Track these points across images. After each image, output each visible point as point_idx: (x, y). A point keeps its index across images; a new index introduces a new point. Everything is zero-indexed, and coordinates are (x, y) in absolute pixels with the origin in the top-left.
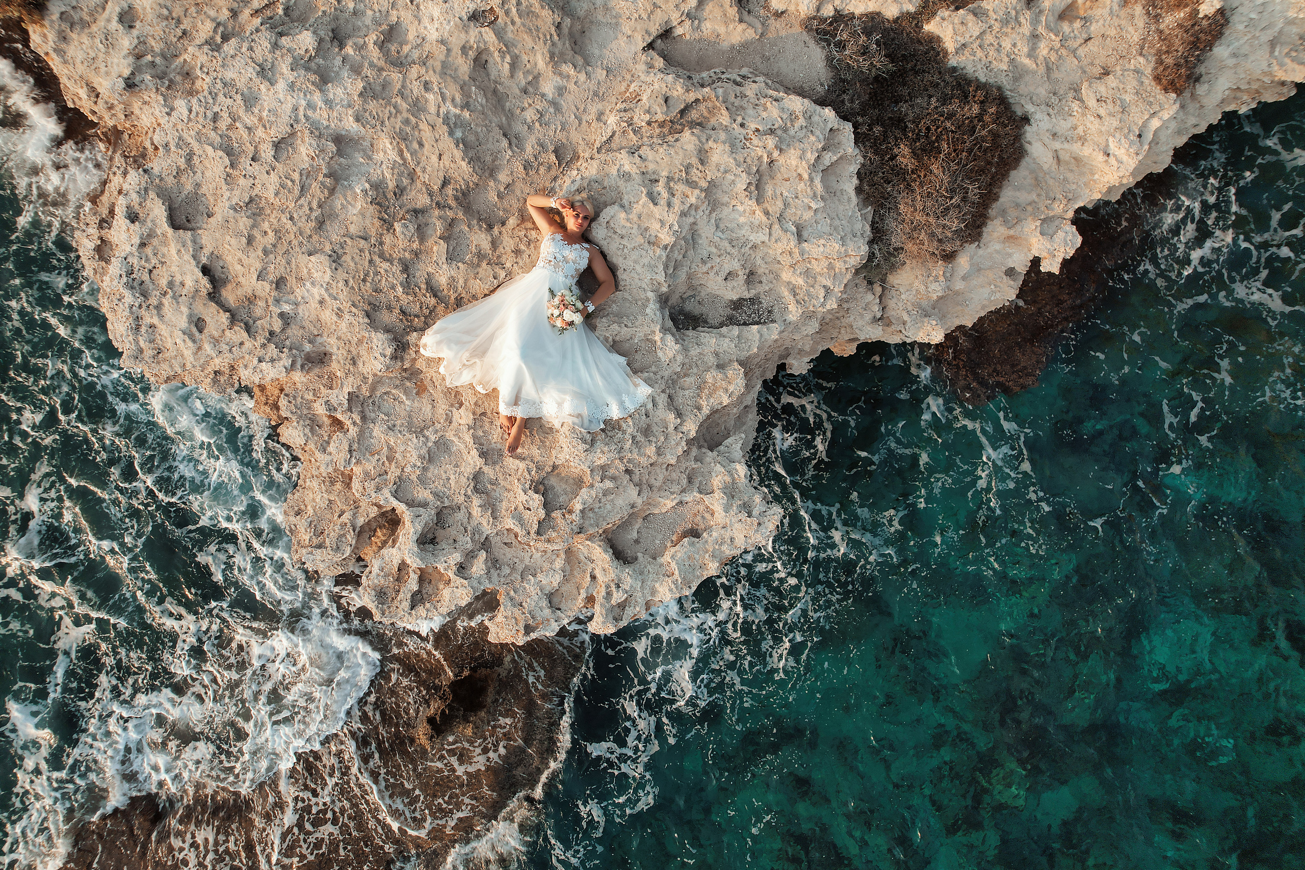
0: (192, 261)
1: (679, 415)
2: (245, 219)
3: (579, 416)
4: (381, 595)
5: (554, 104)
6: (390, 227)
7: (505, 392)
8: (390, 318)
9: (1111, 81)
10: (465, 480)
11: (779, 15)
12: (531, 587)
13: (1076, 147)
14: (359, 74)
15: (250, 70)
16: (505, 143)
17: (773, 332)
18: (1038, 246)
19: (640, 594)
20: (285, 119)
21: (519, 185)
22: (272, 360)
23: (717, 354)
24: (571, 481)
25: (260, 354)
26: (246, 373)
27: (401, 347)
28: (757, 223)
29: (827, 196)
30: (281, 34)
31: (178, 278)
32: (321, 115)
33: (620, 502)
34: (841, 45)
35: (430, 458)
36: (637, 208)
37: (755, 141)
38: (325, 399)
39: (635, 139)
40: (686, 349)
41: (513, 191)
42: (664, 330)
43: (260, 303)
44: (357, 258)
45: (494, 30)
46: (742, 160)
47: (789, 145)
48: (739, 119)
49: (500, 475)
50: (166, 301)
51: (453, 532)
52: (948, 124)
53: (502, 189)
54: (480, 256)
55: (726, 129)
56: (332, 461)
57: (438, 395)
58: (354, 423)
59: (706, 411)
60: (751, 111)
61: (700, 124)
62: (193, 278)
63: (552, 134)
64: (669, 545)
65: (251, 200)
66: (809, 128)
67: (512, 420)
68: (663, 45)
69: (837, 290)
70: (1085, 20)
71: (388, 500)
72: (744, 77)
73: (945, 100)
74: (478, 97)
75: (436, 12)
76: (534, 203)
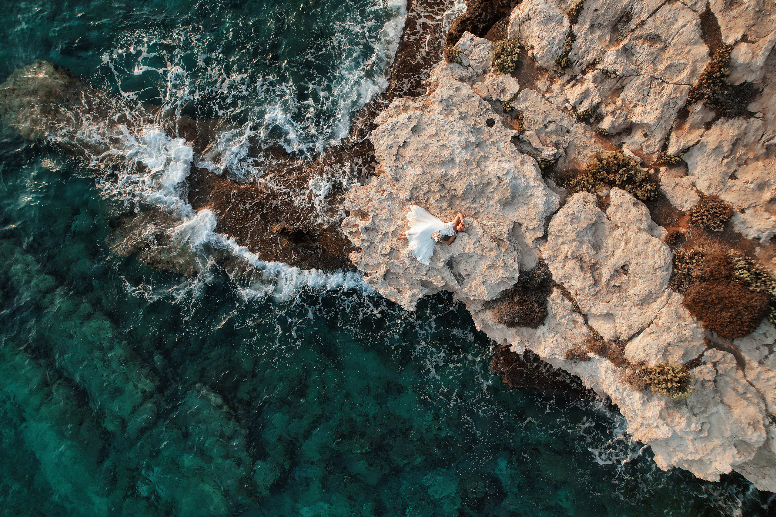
0: (406, 138)
1: (426, 274)
2: (422, 146)
3: (414, 251)
4: (347, 224)
6: (437, 182)
7: (411, 231)
8: (415, 194)
9: (563, 341)
10: (385, 231)
11: (539, 250)
12: (367, 258)
13: (543, 340)
14: (471, 156)
15: (459, 129)
16: (472, 199)
17: (458, 287)
18: (515, 343)
19: (378, 286)
20: (451, 144)
21: (463, 208)
22: (391, 170)
23: (445, 276)
24: (398, 256)
25: (391, 166)
26: (384, 164)
27: (410, 200)
28: (482, 270)
29: (497, 284)
30: (472, 132)
31: (400, 136)
32: (457, 152)
33: (398, 270)
34: (539, 269)
35: (386, 219)
36: (470, 241)
37: (501, 261)
38: (388, 187)
39: (488, 231)
40: (443, 268)
41: (461, 207)
42: (445, 261)
43: (403, 159)
44: (426, 178)
45: (498, 183)
46: (495, 260)
47: (504, 269)
48: (505, 254)
49: (391, 239)
50: (392, 136)
51: (371, 233)
52: (530, 305)
53: (460, 204)
54: (441, 208)
55: (501, 252)
56: (374, 195)
57: (402, 214)
58: (385, 197)
59: (430, 280)
60: (508, 256)
61: (499, 245)
62: (401, 140)
63: (480, 210)
64: (393, 287)
65: (427, 145)
66: (511, 272)
67: (405, 235)
68: (517, 225)
69: (476, 298)
70: (575, 327)
71: (371, 214)
72: (518, 249)
73: (537, 302)
74: (480, 187)
75: (496, 167)
76: (460, 215)
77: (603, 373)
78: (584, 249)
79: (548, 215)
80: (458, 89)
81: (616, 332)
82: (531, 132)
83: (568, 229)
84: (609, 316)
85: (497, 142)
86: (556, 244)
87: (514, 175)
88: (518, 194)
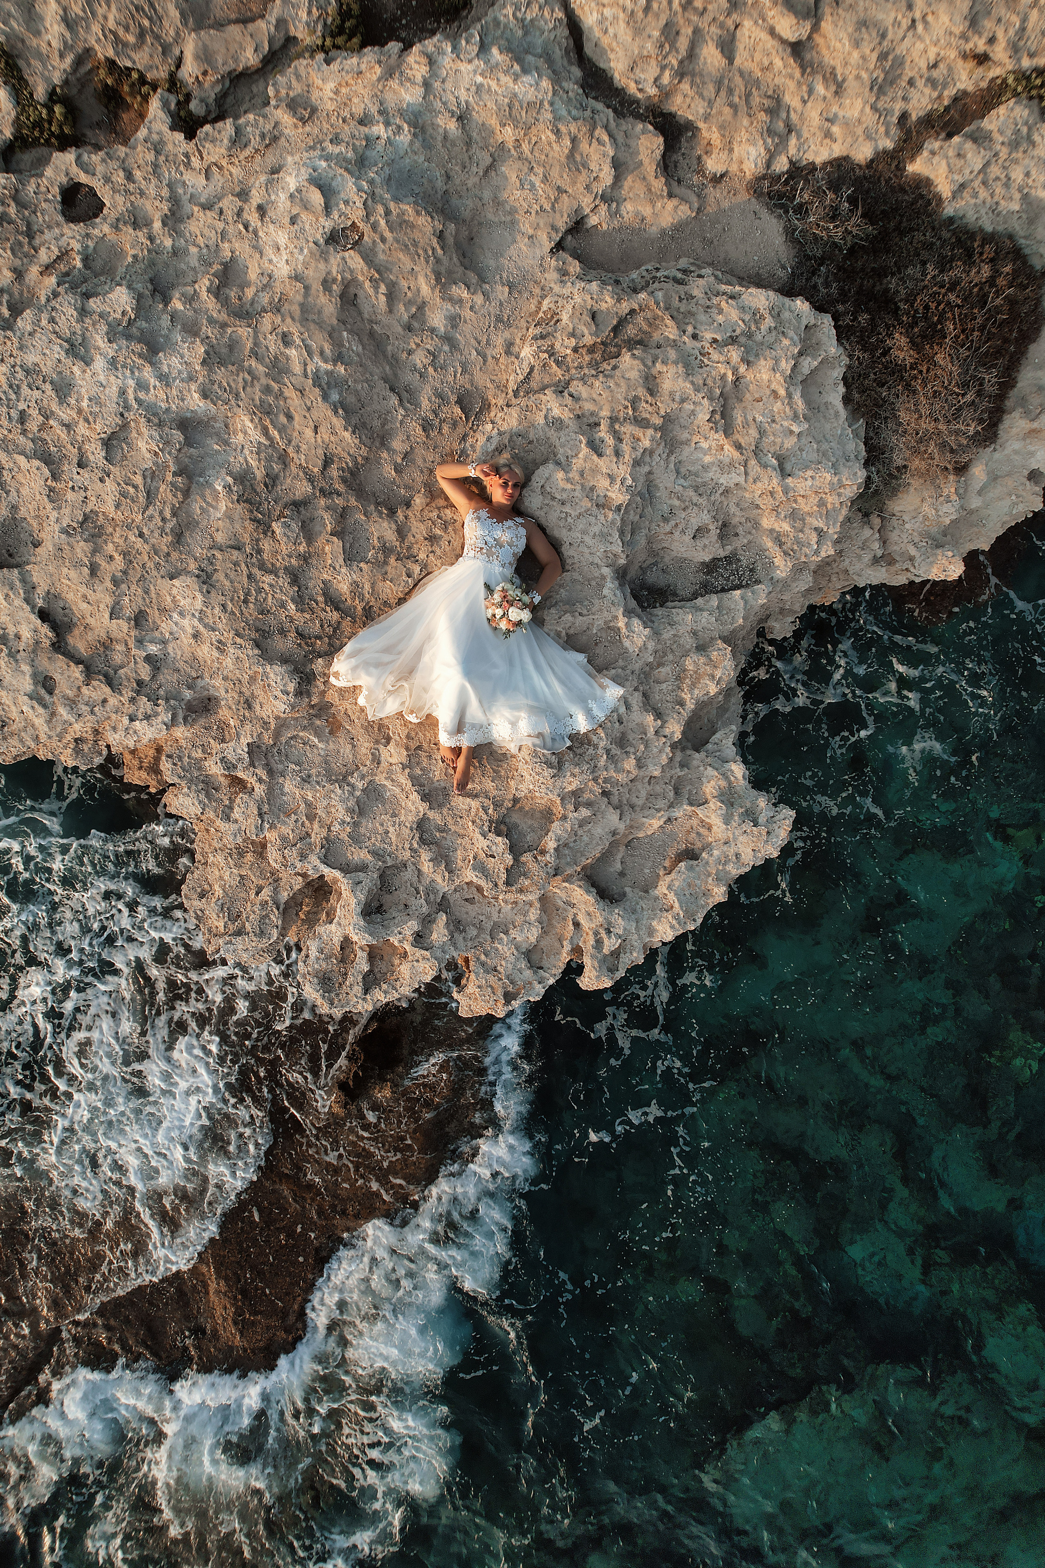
0: (25, 606)
1: (659, 715)
2: (82, 543)
3: (540, 735)
4: (326, 982)
5: (448, 339)
6: (267, 530)
7: (445, 717)
8: (287, 644)
10: (408, 831)
11: (718, 179)
12: (504, 947)
14: (196, 334)
15: (57, 348)
16: (394, 400)
17: (760, 596)
19: (636, 937)
20: (112, 407)
21: (420, 451)
22: (147, 717)
23: (695, 633)
24: (538, 815)
25: (130, 711)
26: (117, 736)
27: (305, 678)
28: (727, 461)
29: (810, 414)
30: (87, 296)
31: (11, 630)
32: (157, 395)
33: (598, 831)
34: (802, 210)
35: (360, 810)
36: (578, 463)
37: (715, 356)
38: (220, 756)
39: (559, 372)
40: (656, 633)
41: (413, 461)
42: (628, 613)
43: (118, 647)
44: (232, 575)
45: (360, 253)
46: (701, 382)
47: (757, 355)
48: (690, 329)
49: (449, 819)
51: (402, 895)
52: (952, 297)
53: (399, 461)
54: (386, 550)
55: (674, 344)
56: (239, 829)
57: (357, 731)
58: (260, 780)
59: (690, 705)
60: (702, 317)
61: (640, 342)
62: (29, 627)
63: (454, 379)
64: (661, 873)
65: (86, 518)
66: (779, 329)
67: (457, 751)
68: (576, 241)
69: (833, 531)
71: (315, 866)
72: (687, 271)
73: (944, 265)
74: (353, 346)
75: (282, 238)
76: (445, 474)
79: (577, 72)
82: (190, 47)
85: (175, 201)
86: (719, 84)
87: (341, 161)
88: (440, 184)
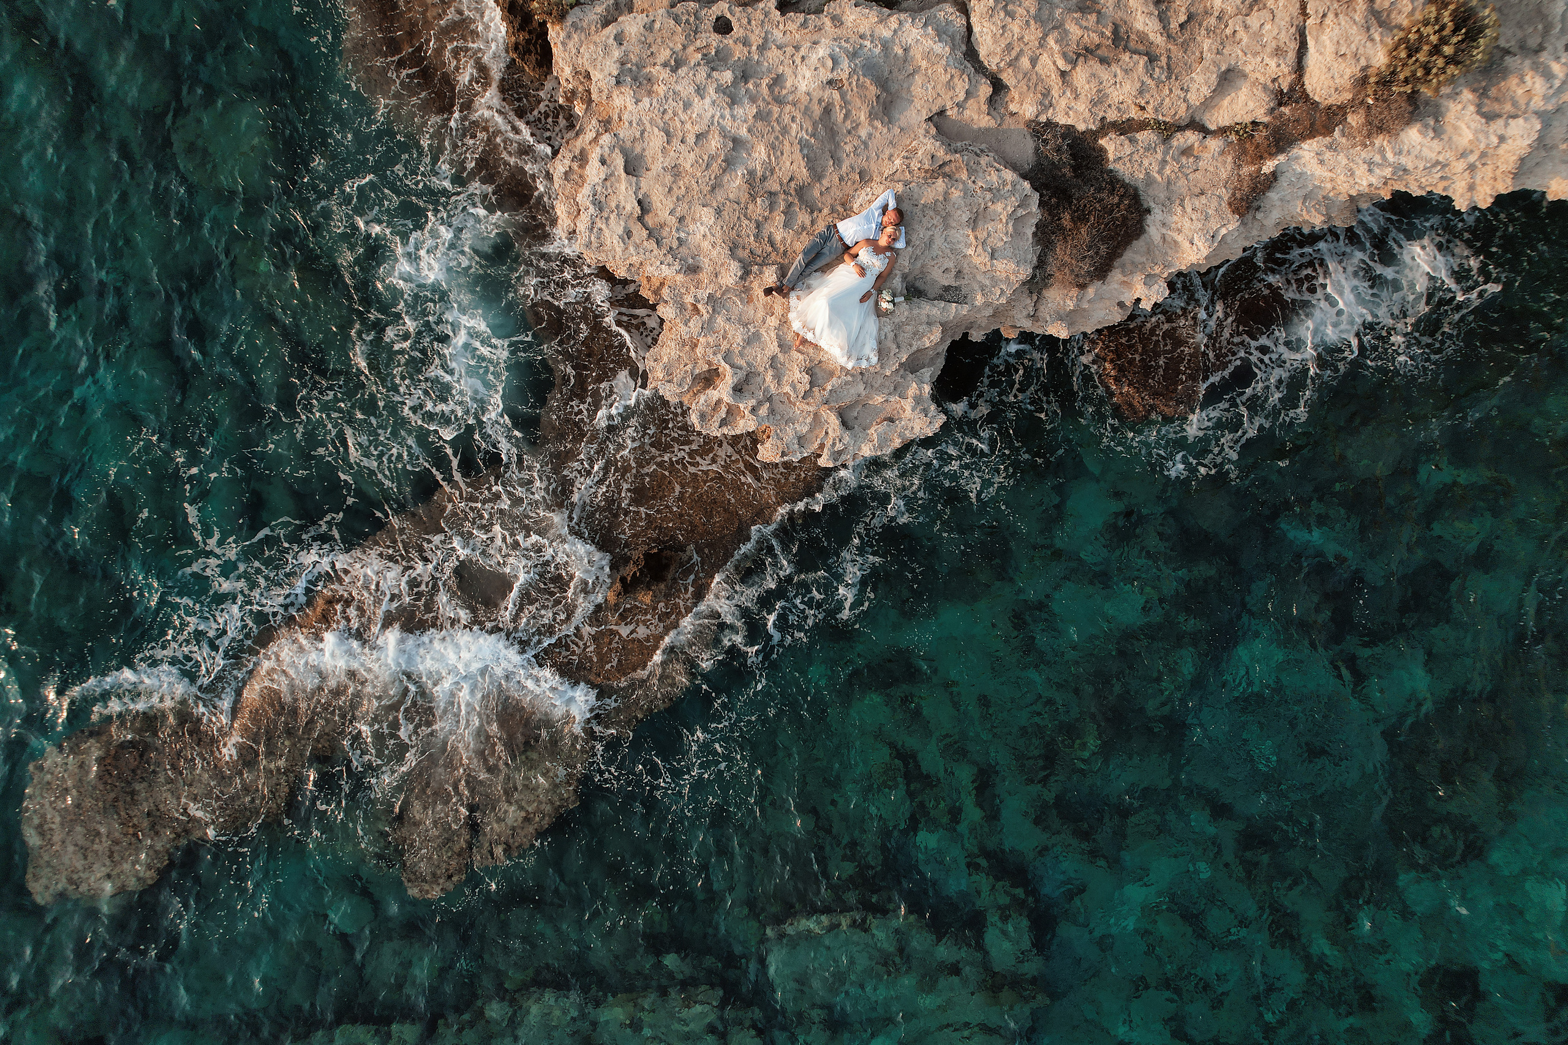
0: (633, 195)
1: (898, 347)
2: (669, 176)
4: (703, 417)
6: (754, 200)
8: (744, 254)
9: (1203, 199)
10: (766, 359)
11: (1013, 114)
12: (789, 430)
13: (1175, 235)
14: (754, 102)
15: (691, 87)
16: (831, 162)
17: (964, 310)
18: (1140, 291)
19: (852, 448)
20: (706, 121)
21: (834, 189)
22: (669, 265)
23: (928, 316)
24: (828, 372)
25: (662, 259)
27: (746, 273)
28: (969, 242)
29: (1014, 235)
30: (713, 69)
31: (622, 204)
32: (728, 123)
34: (1044, 141)
35: (748, 342)
37: (979, 193)
38: (693, 295)
39: (909, 177)
40: (911, 309)
43: (667, 229)
44: (731, 214)
45: (840, 93)
46: (969, 203)
47: (998, 200)
48: (973, 178)
49: (787, 360)
50: (612, 217)
51: (752, 388)
52: (1097, 205)
53: (823, 190)
54: (803, 228)
55: (964, 183)
56: (689, 332)
57: (760, 305)
58: (708, 312)
59: (914, 348)
60: (981, 174)
61: (949, 176)
62: (631, 206)
63: (861, 161)
64: (874, 423)
65: (676, 166)
66: (1013, 192)
68: (938, 119)
69: (1009, 292)
70: (1197, 158)
71: (718, 360)
72: (982, 151)
73: (1100, 190)
74: (822, 132)
75: (808, 74)
77: (1319, 172)
78: (1074, 30)
79: (964, 48)
80: (619, 39)
81: (1265, 87)
83: (1016, 30)
84: (1228, 78)
85: (766, 39)
86: (1025, 75)
87: (846, 52)
88: (886, 74)
